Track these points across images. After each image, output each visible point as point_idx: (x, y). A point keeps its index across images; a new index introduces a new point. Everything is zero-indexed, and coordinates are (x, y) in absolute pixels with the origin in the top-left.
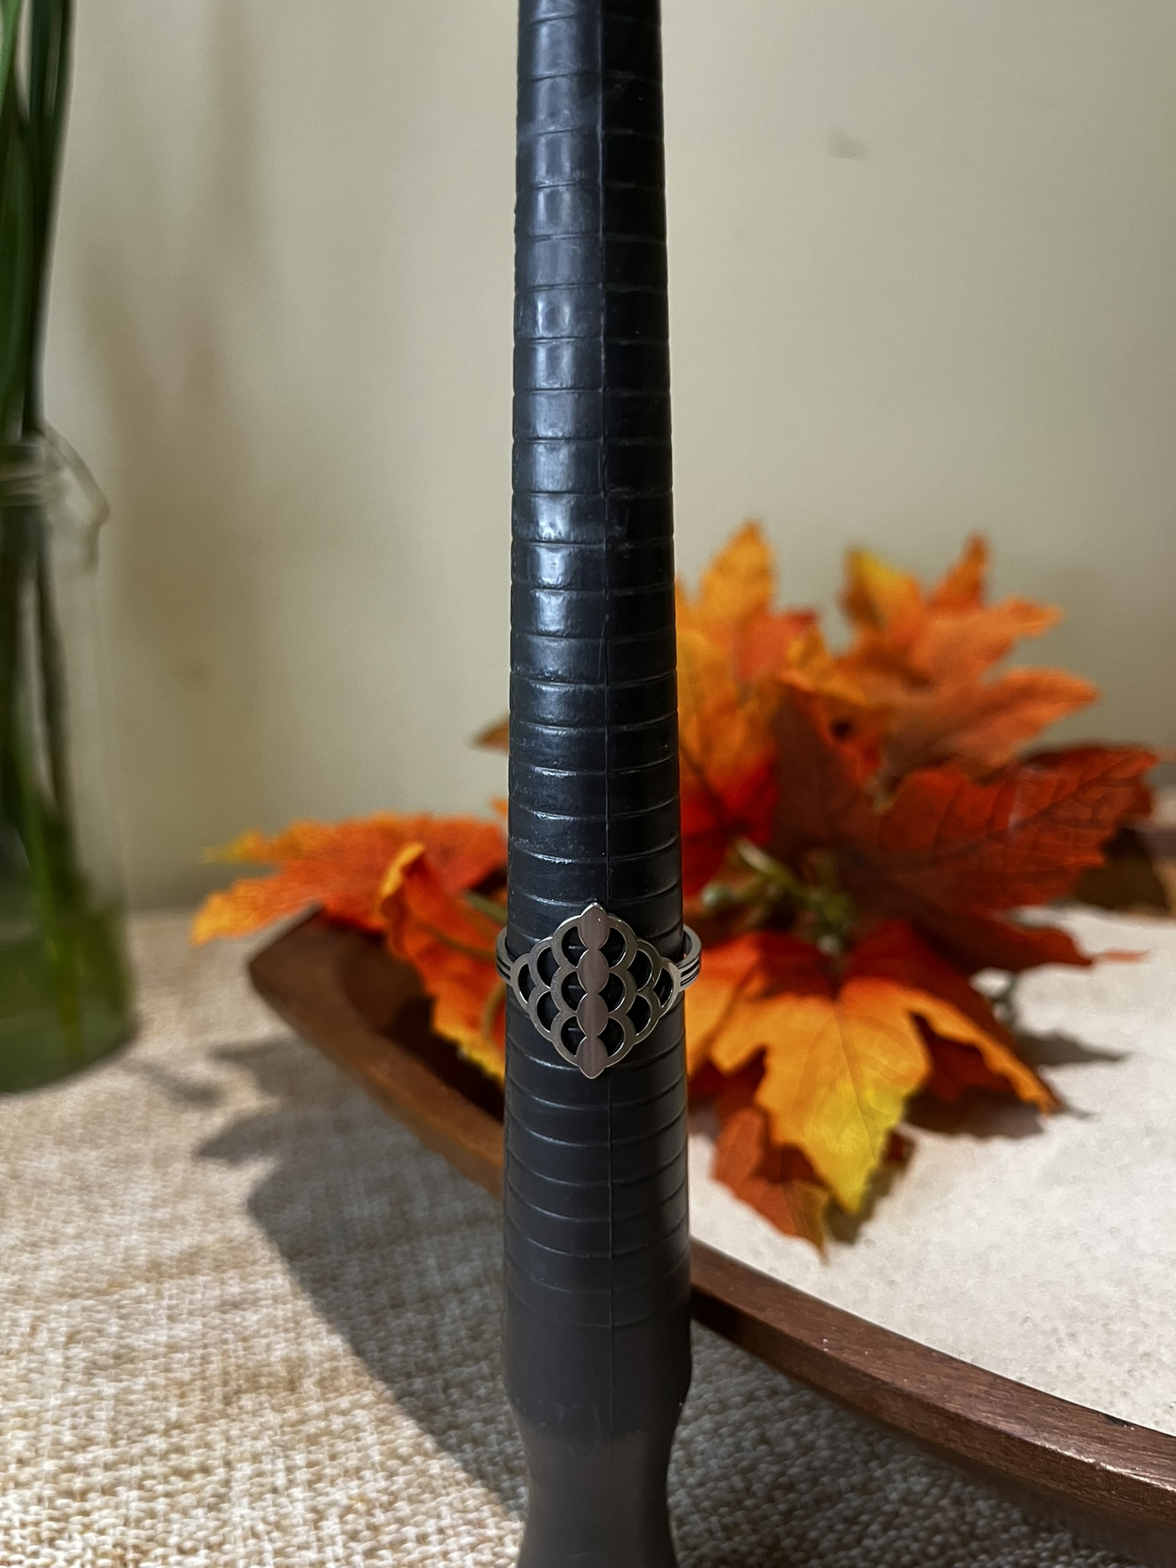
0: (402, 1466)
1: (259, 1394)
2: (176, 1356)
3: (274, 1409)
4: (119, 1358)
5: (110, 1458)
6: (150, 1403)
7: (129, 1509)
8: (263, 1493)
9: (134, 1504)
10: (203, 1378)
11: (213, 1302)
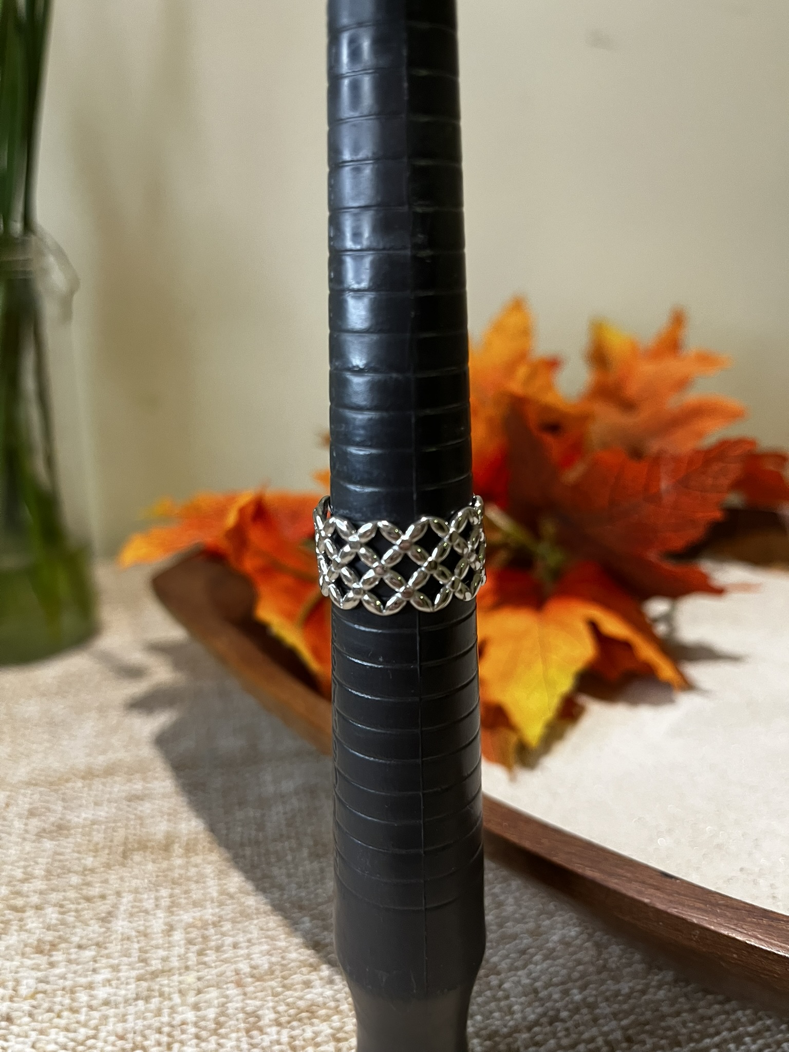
0: (229, 900)
1: (144, 852)
2: (95, 827)
3: (154, 861)
4: (60, 828)
5: (44, 887)
6: (76, 855)
7: (51, 919)
8: (138, 912)
9: (55, 916)
10: (112, 841)
11: (124, 794)
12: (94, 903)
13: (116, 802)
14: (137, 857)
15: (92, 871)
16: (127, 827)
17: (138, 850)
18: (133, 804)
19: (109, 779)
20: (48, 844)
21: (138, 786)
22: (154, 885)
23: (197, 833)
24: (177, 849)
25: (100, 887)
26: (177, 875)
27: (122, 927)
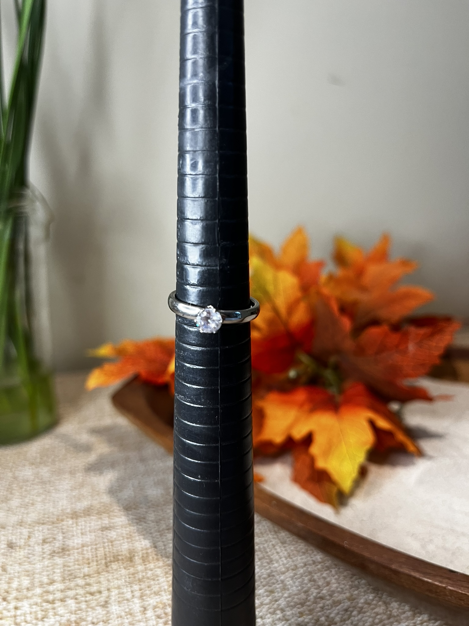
1: (118, 563)
2: (85, 548)
3: (125, 568)
4: (63, 549)
5: (63, 587)
6: (77, 566)
7: (71, 607)
8: (123, 601)
9: (73, 605)
10: (97, 557)
11: (98, 527)
12: (95, 596)
13: (95, 532)
14: (114, 566)
15: (89, 576)
16: (104, 547)
17: (114, 562)
18: (104, 533)
19: (88, 518)
20: (59, 561)
21: (106, 522)
22: (129, 583)
23: (147, 549)
24: (137, 559)
25: (97, 586)
26: (140, 576)
27: (116, 609)
